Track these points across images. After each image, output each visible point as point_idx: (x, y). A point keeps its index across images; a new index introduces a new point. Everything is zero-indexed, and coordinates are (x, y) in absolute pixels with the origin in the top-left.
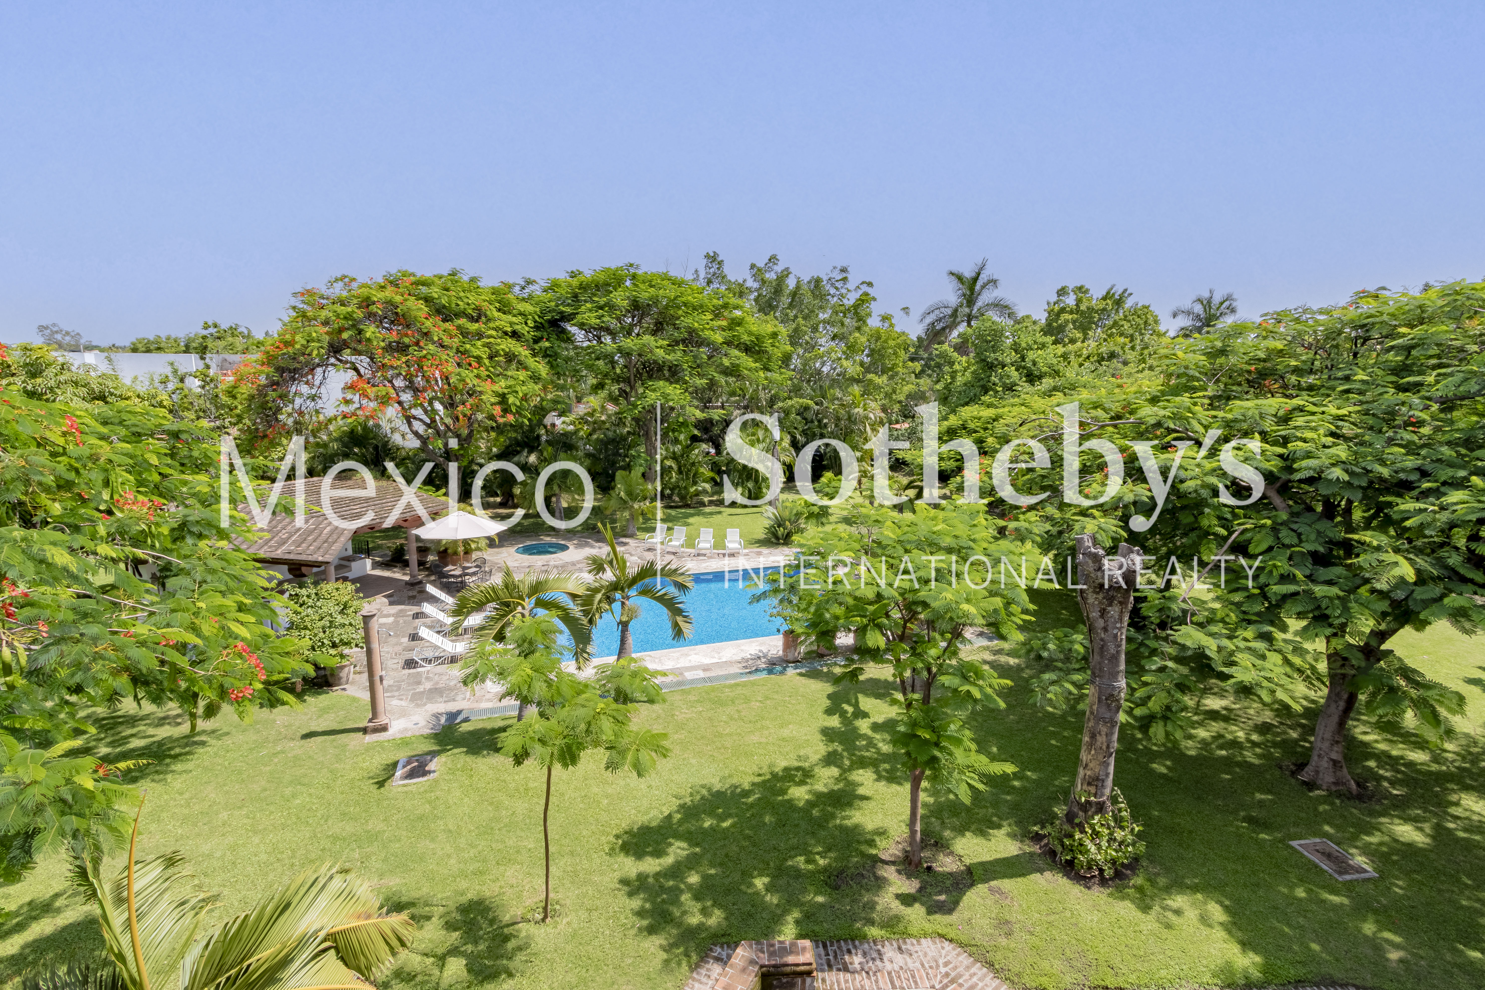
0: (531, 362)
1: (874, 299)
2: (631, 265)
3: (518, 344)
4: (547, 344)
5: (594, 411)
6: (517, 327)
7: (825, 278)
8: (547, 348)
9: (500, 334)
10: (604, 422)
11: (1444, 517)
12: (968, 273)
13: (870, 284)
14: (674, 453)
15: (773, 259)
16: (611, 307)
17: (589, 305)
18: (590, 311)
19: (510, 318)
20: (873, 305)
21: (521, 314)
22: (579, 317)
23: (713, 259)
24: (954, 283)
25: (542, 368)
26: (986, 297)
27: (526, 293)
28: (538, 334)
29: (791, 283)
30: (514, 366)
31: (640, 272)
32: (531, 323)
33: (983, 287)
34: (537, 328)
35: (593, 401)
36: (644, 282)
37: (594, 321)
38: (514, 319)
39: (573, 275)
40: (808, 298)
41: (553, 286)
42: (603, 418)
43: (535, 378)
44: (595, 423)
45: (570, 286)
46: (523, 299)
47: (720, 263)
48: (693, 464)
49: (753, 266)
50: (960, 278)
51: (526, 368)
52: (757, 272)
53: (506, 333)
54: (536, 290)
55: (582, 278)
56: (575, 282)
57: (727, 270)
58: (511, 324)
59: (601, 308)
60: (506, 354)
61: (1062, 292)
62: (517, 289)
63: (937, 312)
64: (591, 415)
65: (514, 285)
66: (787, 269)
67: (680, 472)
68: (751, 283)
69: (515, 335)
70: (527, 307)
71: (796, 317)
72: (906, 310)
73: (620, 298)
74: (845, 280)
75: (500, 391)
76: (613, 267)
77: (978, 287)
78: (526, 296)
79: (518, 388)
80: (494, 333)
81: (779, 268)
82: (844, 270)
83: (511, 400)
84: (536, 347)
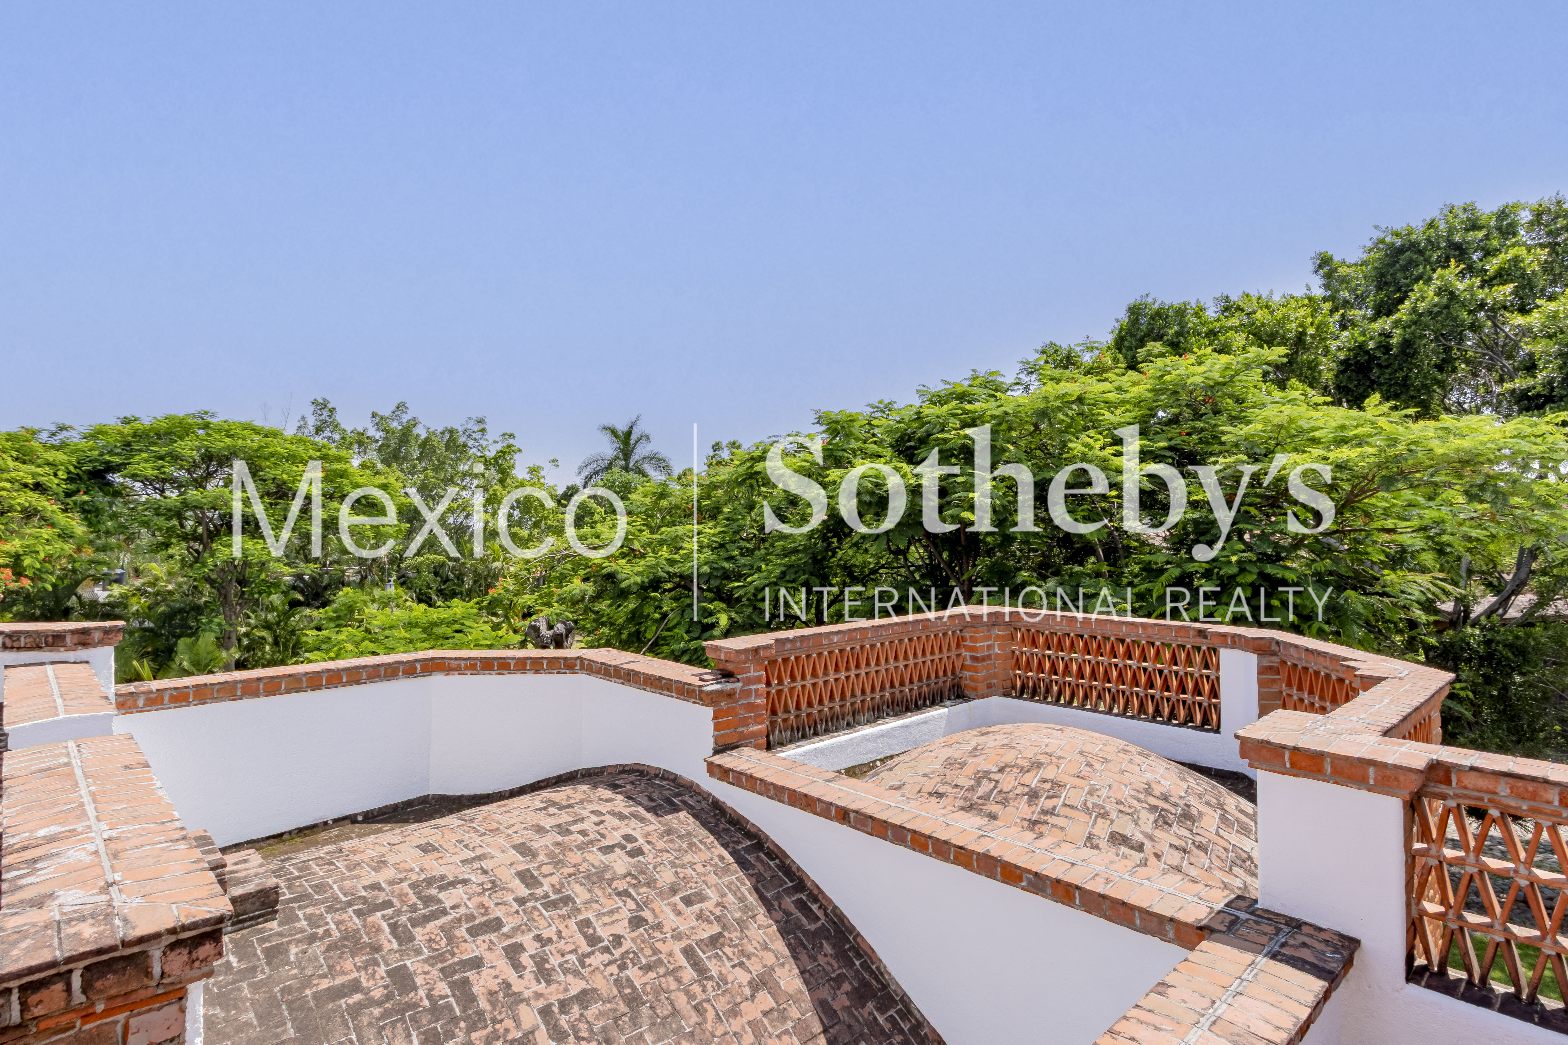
0: (61, 518)
1: (520, 451)
2: (206, 413)
3: (43, 498)
4: (85, 498)
5: (157, 579)
6: (41, 479)
7: (460, 429)
8: (84, 503)
9: (17, 486)
10: (171, 593)
11: (751, 589)
12: (622, 427)
13: (512, 436)
14: (266, 621)
15: (401, 407)
16: (176, 458)
17: (144, 455)
18: (146, 461)
19: (33, 468)
20: (517, 456)
21: (49, 464)
22: (131, 468)
23: (322, 406)
24: (607, 438)
25: (80, 529)
26: (641, 451)
27: (57, 440)
28: (72, 487)
29: (421, 432)
30: (35, 521)
31: (213, 421)
32: (62, 475)
33: (637, 442)
34: (70, 480)
35: (157, 568)
36: (220, 431)
37: (150, 472)
38: (38, 470)
39: (127, 421)
40: (441, 450)
41: (95, 434)
42: (170, 587)
43: (65, 535)
44: (157, 594)
45: (120, 433)
46: (53, 447)
47: (332, 410)
48: (293, 632)
49: (374, 415)
50: (614, 432)
51: (53, 525)
52: (379, 421)
53: (26, 486)
54: (73, 437)
55: (137, 425)
56: (127, 430)
57: (339, 417)
58: (34, 475)
59: (162, 458)
60: (24, 510)
61: (716, 447)
62: (44, 436)
63: (594, 465)
64: (153, 585)
65: (40, 431)
66: (414, 419)
67: (276, 643)
68: (372, 432)
69: (38, 487)
70: (60, 456)
71: (426, 469)
72: (554, 462)
73: (187, 448)
74: (483, 431)
75: (13, 550)
76: (181, 414)
77: (632, 441)
78: (57, 443)
79: (40, 548)
80: (8, 485)
81: (405, 418)
82: (480, 421)
83: (27, 561)
84: (68, 500)
